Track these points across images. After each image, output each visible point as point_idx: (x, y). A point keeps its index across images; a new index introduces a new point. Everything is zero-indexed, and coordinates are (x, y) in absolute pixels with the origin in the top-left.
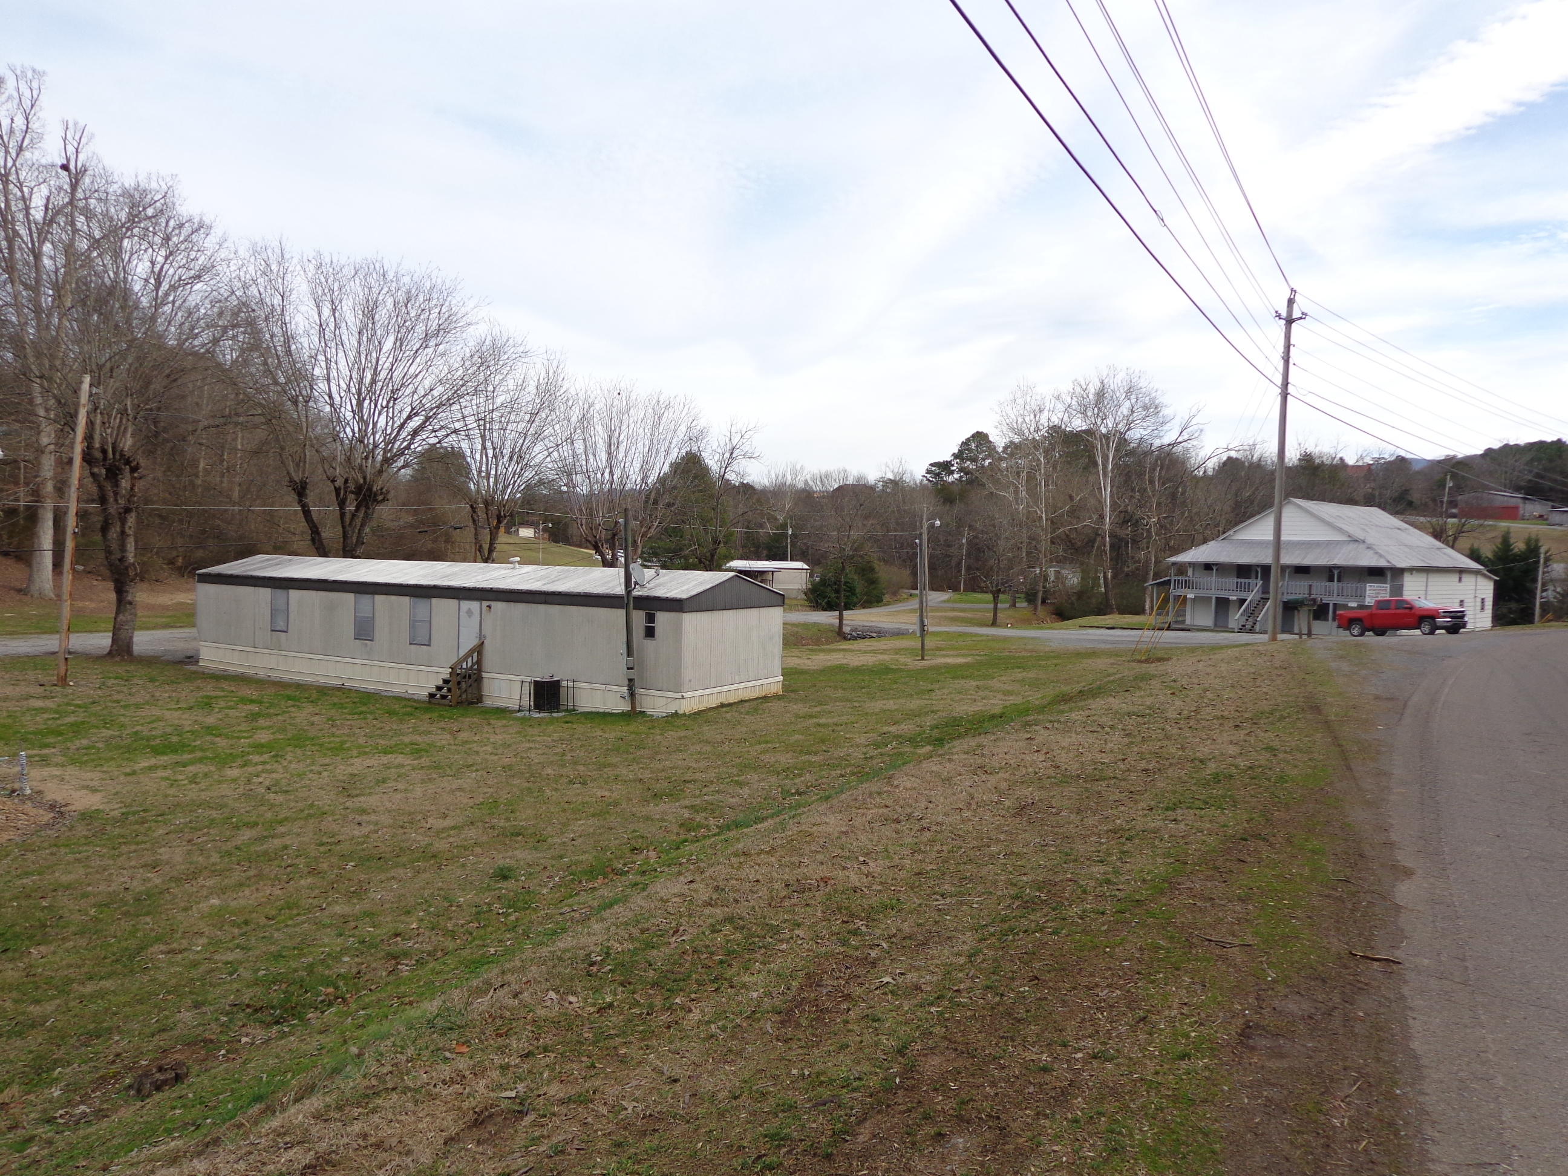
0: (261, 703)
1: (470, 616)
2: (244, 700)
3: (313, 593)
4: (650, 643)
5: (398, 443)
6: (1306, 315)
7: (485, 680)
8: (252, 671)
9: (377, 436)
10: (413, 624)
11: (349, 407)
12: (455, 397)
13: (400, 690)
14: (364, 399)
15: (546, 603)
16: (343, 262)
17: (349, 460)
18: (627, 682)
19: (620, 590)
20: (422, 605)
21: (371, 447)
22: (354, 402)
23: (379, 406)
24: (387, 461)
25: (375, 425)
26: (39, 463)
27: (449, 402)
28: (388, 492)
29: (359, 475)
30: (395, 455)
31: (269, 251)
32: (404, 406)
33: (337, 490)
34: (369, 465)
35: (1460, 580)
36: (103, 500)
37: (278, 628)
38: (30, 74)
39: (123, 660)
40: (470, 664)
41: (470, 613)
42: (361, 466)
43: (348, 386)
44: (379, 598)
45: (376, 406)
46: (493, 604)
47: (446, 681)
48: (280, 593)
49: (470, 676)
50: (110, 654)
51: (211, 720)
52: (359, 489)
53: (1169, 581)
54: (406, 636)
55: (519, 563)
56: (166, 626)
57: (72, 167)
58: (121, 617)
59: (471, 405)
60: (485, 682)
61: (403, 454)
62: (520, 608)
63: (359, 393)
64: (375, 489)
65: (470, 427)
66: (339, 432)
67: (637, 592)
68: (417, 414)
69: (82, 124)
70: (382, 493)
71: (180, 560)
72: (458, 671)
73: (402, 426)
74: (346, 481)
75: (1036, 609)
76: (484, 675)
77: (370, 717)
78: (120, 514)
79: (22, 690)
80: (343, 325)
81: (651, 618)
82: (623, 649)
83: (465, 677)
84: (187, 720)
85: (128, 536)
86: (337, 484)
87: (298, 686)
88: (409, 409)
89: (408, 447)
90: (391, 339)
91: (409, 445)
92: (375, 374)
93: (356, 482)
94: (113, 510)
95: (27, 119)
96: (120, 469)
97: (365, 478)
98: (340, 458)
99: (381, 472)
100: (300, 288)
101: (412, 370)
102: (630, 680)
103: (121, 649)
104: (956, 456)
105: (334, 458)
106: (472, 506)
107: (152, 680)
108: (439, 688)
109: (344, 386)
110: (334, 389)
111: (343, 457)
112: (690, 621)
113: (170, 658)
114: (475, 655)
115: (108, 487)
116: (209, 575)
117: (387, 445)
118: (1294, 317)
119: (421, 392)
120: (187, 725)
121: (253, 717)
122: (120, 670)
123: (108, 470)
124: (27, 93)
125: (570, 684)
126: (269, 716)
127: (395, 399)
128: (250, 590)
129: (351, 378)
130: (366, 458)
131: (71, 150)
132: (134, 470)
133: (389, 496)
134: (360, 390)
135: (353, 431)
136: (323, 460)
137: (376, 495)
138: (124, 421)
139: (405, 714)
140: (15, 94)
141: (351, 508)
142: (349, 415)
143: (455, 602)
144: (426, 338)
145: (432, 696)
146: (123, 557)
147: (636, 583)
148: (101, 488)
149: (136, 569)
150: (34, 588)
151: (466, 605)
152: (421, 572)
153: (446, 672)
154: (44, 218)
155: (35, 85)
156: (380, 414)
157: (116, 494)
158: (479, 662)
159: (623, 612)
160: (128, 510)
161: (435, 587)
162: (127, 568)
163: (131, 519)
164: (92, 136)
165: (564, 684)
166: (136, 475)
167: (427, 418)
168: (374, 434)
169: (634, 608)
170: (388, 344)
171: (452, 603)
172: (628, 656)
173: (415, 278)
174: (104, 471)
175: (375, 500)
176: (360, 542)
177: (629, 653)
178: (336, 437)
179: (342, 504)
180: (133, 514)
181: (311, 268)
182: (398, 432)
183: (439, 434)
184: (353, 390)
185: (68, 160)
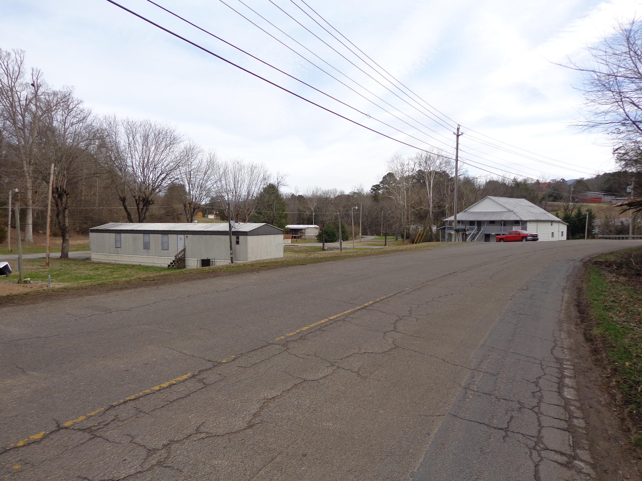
0: (114, 269)
1: (181, 240)
2: (108, 268)
3: (129, 234)
4: (237, 246)
5: (157, 183)
6: (463, 133)
7: (186, 261)
8: (109, 262)
9: (150, 181)
10: (162, 243)
11: (140, 171)
12: (177, 166)
13: (159, 265)
14: (145, 168)
15: (205, 234)
16: (136, 120)
17: (140, 189)
18: (230, 259)
19: (227, 229)
20: (165, 237)
21: (148, 185)
22: (141, 170)
23: (150, 171)
24: (154, 190)
25: (149, 177)
26: (27, 193)
27: (175, 169)
28: (154, 200)
29: (144, 195)
30: (156, 188)
31: (111, 118)
32: (159, 171)
33: (136, 200)
34: (147, 191)
35: (552, 225)
36: (57, 205)
37: (118, 247)
38: (20, 52)
39: (65, 259)
40: (181, 255)
41: (181, 239)
42: (144, 192)
43: (139, 164)
44: (151, 235)
45: (149, 171)
46: (188, 235)
47: (174, 261)
48: (118, 235)
49: (181, 259)
50: (61, 257)
51: (99, 273)
52: (144, 199)
53: (445, 227)
54: (160, 247)
55: (197, 222)
56: (76, 251)
57: (35, 84)
58: (64, 245)
59: (183, 169)
60: (186, 262)
61: (159, 187)
62: (197, 236)
63: (143, 167)
64: (149, 199)
65: (183, 177)
66: (136, 180)
67: (233, 230)
68: (163, 173)
69: (39, 69)
70: (152, 201)
71: (78, 228)
72: (177, 258)
73: (158, 177)
74: (139, 197)
75: (404, 241)
76: (186, 259)
77: (149, 271)
78: (63, 210)
79: (35, 267)
80: (137, 143)
81: (238, 238)
82: (229, 248)
83: (179, 260)
84: (91, 273)
85: (66, 217)
86: (136, 198)
87: (125, 265)
88: (160, 171)
89: (160, 185)
90: (154, 147)
91: (161, 184)
92: (148, 160)
93: (143, 197)
94: (60, 208)
95: (19, 68)
96: (63, 195)
97: (146, 196)
98: (137, 189)
99: (151, 194)
100: (122, 130)
101: (161, 157)
102: (232, 258)
103: (64, 256)
104: (381, 183)
105: (135, 189)
106: (184, 205)
107: (76, 264)
108: (171, 263)
109: (137, 164)
110: (134, 165)
111: (138, 188)
112: (250, 238)
113: (81, 259)
114: (183, 252)
115: (59, 200)
116: (94, 230)
117: (153, 184)
118: (459, 134)
119: (165, 165)
120: (92, 274)
121: (112, 272)
122: (66, 262)
123: (58, 195)
124: (19, 59)
125: (213, 260)
126: (117, 272)
127: (156, 168)
128: (107, 234)
129: (140, 161)
130: (146, 189)
131: (35, 78)
132: (67, 195)
133: (154, 202)
134: (143, 165)
135: (141, 179)
136: (131, 190)
137: (150, 201)
138: (64, 178)
139: (160, 271)
140: (15, 59)
141: (141, 207)
142: (140, 174)
143: (176, 235)
144: (166, 146)
145: (169, 266)
146: (64, 224)
147: (232, 227)
148: (56, 201)
149: (68, 228)
150: (26, 239)
151: (180, 236)
152: (165, 226)
153: (174, 258)
154: (26, 104)
155: (22, 56)
156: (150, 173)
157: (62, 203)
158: (184, 255)
159: (229, 236)
160: (65, 209)
161: (169, 231)
162: (66, 228)
163: (67, 212)
164: (43, 73)
165: (211, 260)
166: (68, 196)
167: (167, 175)
168: (148, 180)
169: (232, 235)
170: (153, 148)
171: (175, 236)
172: (231, 250)
173: (162, 125)
174: (57, 196)
175: (149, 203)
176: (144, 218)
177: (231, 249)
178: (135, 182)
179: (138, 205)
180: (67, 210)
181: (125, 123)
182: (157, 179)
183: (172, 180)
184: (141, 165)
185: (34, 82)
